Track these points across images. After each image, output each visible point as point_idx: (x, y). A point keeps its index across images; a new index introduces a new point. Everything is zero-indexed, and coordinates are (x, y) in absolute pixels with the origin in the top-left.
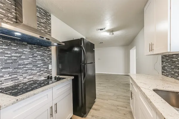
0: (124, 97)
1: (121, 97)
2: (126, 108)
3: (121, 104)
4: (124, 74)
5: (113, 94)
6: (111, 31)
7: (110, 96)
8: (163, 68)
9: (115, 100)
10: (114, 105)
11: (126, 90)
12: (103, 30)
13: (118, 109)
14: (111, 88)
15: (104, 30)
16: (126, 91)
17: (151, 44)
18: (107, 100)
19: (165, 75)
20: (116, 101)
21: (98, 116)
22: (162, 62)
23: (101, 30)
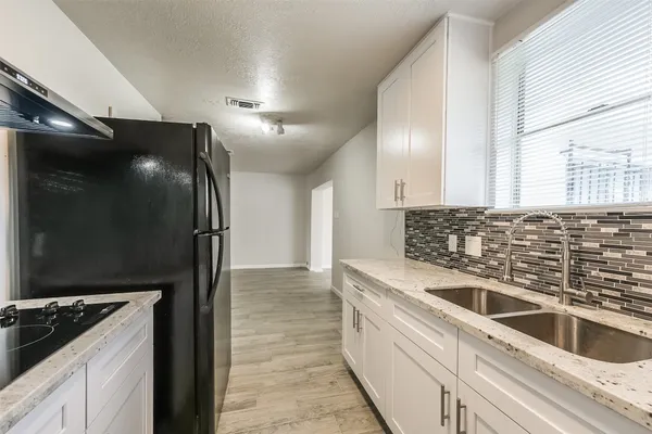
0: (316, 336)
1: (307, 337)
2: (330, 364)
3: (314, 356)
4: (292, 265)
5: (282, 335)
6: (279, 119)
7: (274, 343)
8: (408, 242)
9: (293, 353)
10: (295, 369)
11: (314, 313)
12: (251, 107)
13: (310, 374)
14: (266, 317)
15: (254, 110)
16: (313, 316)
17: (399, 182)
18: (270, 360)
19: (410, 257)
20: (298, 352)
21: (256, 424)
22: (407, 226)
23: (242, 104)
